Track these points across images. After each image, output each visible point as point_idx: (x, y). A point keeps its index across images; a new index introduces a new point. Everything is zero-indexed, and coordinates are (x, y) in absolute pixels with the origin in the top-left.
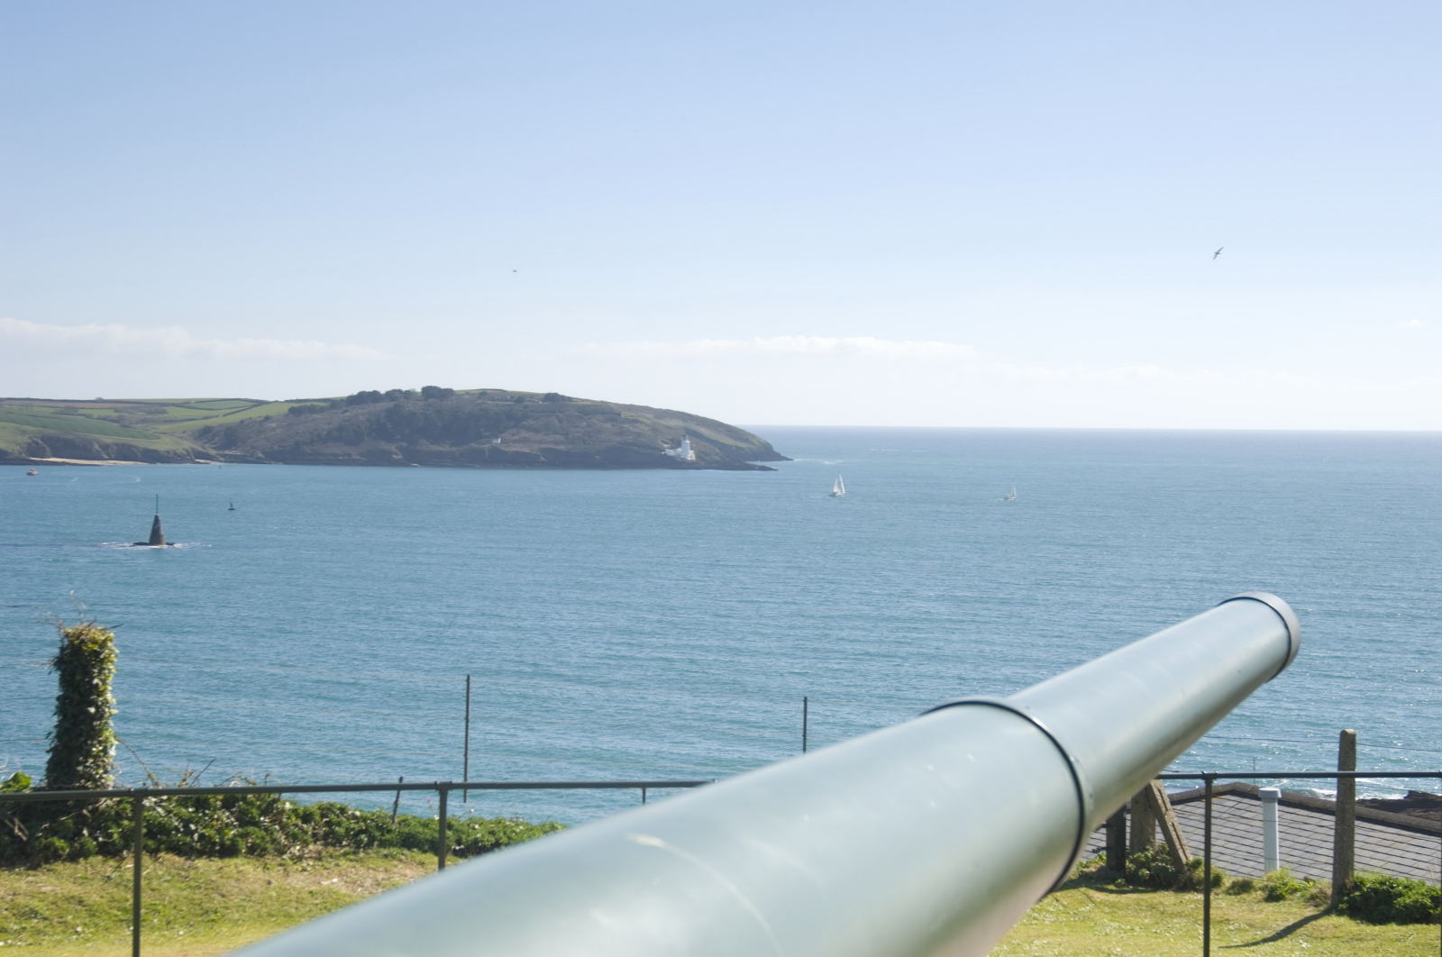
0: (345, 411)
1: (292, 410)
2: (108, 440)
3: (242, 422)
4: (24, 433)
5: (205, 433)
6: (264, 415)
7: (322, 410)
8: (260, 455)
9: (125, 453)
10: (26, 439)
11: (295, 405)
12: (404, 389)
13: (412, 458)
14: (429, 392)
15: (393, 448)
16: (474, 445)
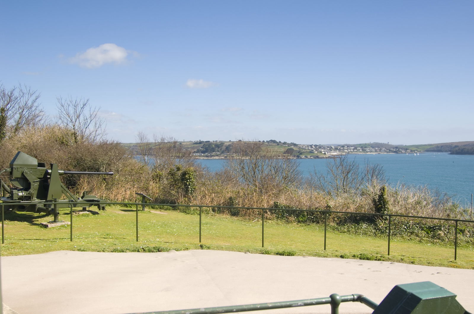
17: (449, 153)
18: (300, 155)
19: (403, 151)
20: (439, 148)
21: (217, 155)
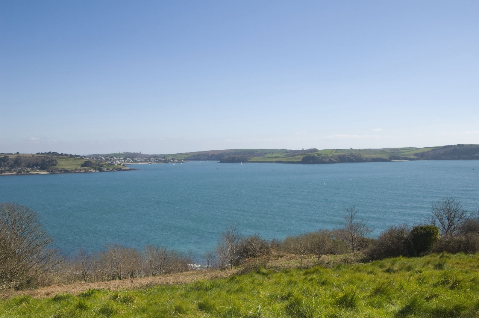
0: (444, 149)
1: (432, 149)
2: (403, 156)
3: (423, 152)
4: (388, 156)
5: (416, 155)
6: (427, 151)
7: (439, 149)
8: (430, 158)
9: (406, 159)
10: (388, 157)
11: (433, 148)
12: (453, 144)
13: (460, 158)
14: (459, 145)
15: (456, 156)
16: (473, 155)
17: (219, 161)
18: (102, 168)
19: (172, 161)
20: (197, 157)
21: (8, 171)
